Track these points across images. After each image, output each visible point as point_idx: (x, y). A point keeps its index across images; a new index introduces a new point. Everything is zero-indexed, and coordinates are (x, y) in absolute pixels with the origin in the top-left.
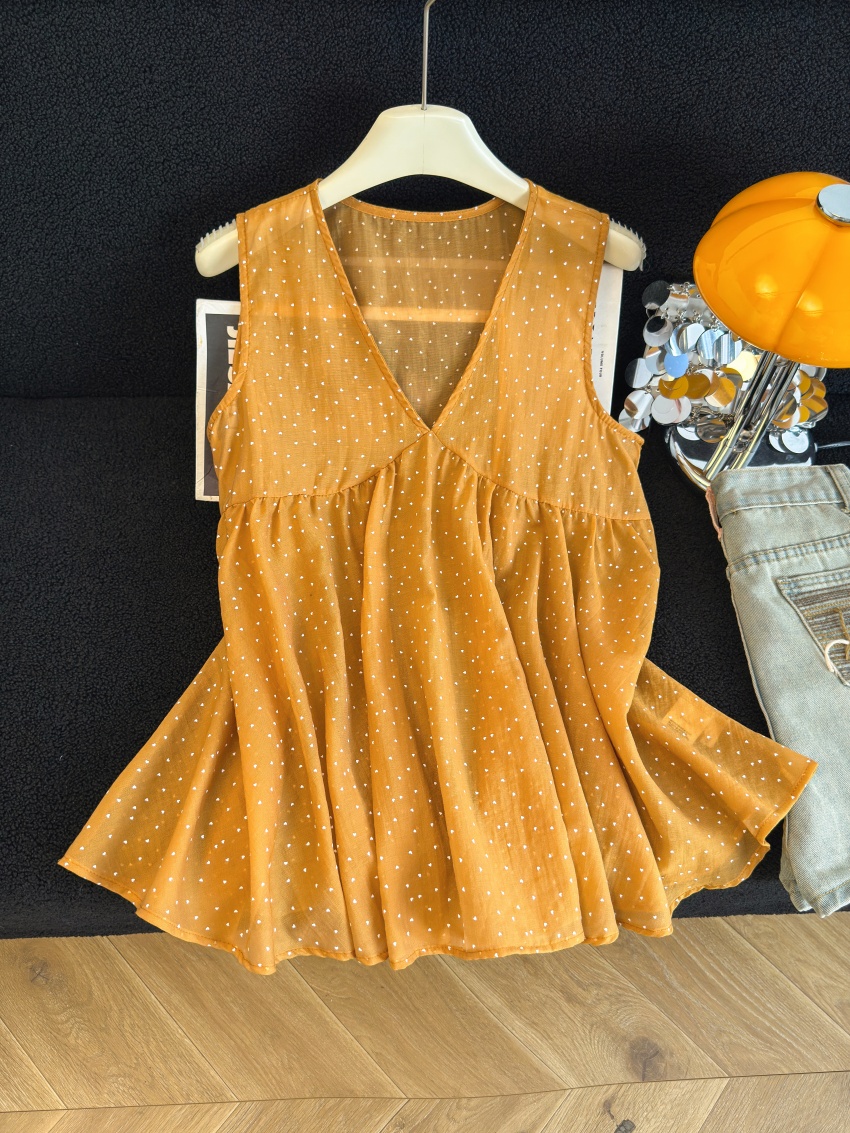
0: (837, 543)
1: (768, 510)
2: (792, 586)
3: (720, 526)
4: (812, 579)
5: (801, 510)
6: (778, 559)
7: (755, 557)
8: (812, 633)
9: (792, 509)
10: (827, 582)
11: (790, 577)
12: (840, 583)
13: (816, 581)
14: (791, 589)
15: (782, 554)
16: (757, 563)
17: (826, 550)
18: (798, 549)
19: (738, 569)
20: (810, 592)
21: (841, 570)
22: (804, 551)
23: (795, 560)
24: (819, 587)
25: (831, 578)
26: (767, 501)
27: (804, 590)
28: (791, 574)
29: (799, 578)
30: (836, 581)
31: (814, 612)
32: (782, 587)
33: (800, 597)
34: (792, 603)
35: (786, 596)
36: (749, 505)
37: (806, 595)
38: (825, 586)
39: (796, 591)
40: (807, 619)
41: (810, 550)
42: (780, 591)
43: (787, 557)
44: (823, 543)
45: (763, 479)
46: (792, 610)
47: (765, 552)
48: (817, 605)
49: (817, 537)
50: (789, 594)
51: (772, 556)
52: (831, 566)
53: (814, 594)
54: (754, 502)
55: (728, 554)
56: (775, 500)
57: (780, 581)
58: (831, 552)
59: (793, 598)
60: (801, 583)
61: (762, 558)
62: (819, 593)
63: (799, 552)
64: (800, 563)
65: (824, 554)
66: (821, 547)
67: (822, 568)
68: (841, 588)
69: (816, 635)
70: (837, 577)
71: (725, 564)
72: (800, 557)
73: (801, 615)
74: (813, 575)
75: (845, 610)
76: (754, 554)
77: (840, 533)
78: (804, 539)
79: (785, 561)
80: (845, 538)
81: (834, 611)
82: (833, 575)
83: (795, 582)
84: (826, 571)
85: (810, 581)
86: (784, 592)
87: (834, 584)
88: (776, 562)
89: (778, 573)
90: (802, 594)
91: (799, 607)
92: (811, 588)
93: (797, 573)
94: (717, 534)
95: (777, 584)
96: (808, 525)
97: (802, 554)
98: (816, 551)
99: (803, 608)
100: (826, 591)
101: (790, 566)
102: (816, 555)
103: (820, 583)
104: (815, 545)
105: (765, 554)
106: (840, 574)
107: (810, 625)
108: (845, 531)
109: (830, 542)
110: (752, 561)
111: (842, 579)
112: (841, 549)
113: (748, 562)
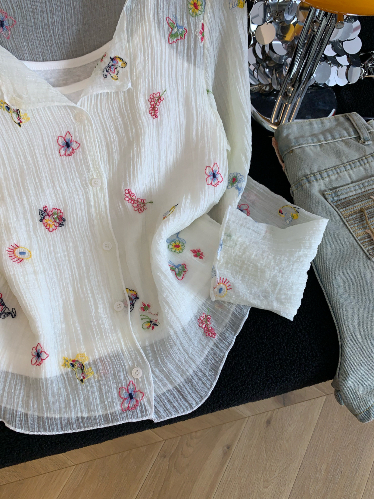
0: (358, 164)
1: (312, 147)
2: (333, 195)
3: (283, 162)
4: (346, 189)
5: (332, 145)
6: (322, 178)
7: (307, 178)
8: (349, 227)
9: (326, 146)
10: (355, 190)
11: (331, 190)
12: (363, 190)
13: (348, 190)
14: (333, 198)
15: (325, 175)
16: (309, 182)
17: (352, 169)
18: (334, 170)
19: (297, 188)
20: (345, 198)
21: (363, 181)
22: (339, 171)
23: (333, 178)
24: (351, 194)
25: (357, 188)
26: (311, 141)
27: (341, 197)
28: (331, 187)
29: (337, 190)
30: (360, 189)
31: (348, 212)
32: (327, 196)
33: (339, 203)
34: (334, 207)
35: (330, 202)
36: (299, 145)
37: (343, 201)
38: (354, 193)
39: (336, 199)
40: (345, 218)
41: (342, 170)
42: (326, 199)
43: (328, 176)
44: (350, 164)
45: (306, 128)
46: (335, 212)
47: (313, 174)
48: (351, 207)
49: (345, 161)
50: (332, 201)
51: (319, 177)
52: (355, 179)
53: (347, 199)
54: (303, 142)
55: (290, 180)
56: (315, 140)
57: (326, 193)
58: (355, 170)
59: (335, 204)
60: (339, 193)
61: (312, 178)
62: (351, 198)
63: (335, 172)
64: (337, 179)
65: (351, 172)
66: (348, 167)
67: (350, 181)
68: (364, 194)
69: (351, 228)
70: (361, 186)
71: (289, 186)
72: (337, 175)
73: (341, 215)
74: (347, 187)
75: (368, 209)
76: (306, 177)
77: (358, 157)
78: (338, 163)
79: (327, 179)
80: (362, 160)
81: (361, 211)
82: (358, 185)
83: (336, 193)
84: (353, 182)
85: (345, 191)
86: (329, 200)
87: (360, 191)
88: (321, 181)
89: (323, 188)
90: (340, 200)
91: (339, 210)
92: (346, 196)
93: (335, 186)
94: (282, 167)
95: (324, 196)
96: (338, 154)
97: (337, 173)
98: (346, 170)
99: (342, 210)
100: (355, 197)
101: (330, 182)
102: (346, 172)
103: (351, 191)
104: (344, 166)
105: (314, 176)
106: (363, 184)
107: (347, 222)
108: (361, 155)
109: (354, 163)
110: (306, 181)
111: (364, 187)
112: (361, 168)
113: (303, 183)
